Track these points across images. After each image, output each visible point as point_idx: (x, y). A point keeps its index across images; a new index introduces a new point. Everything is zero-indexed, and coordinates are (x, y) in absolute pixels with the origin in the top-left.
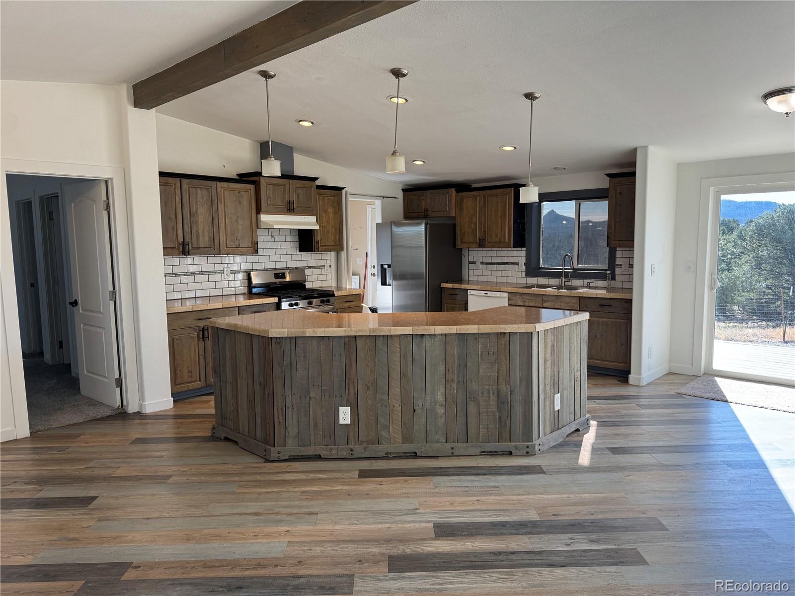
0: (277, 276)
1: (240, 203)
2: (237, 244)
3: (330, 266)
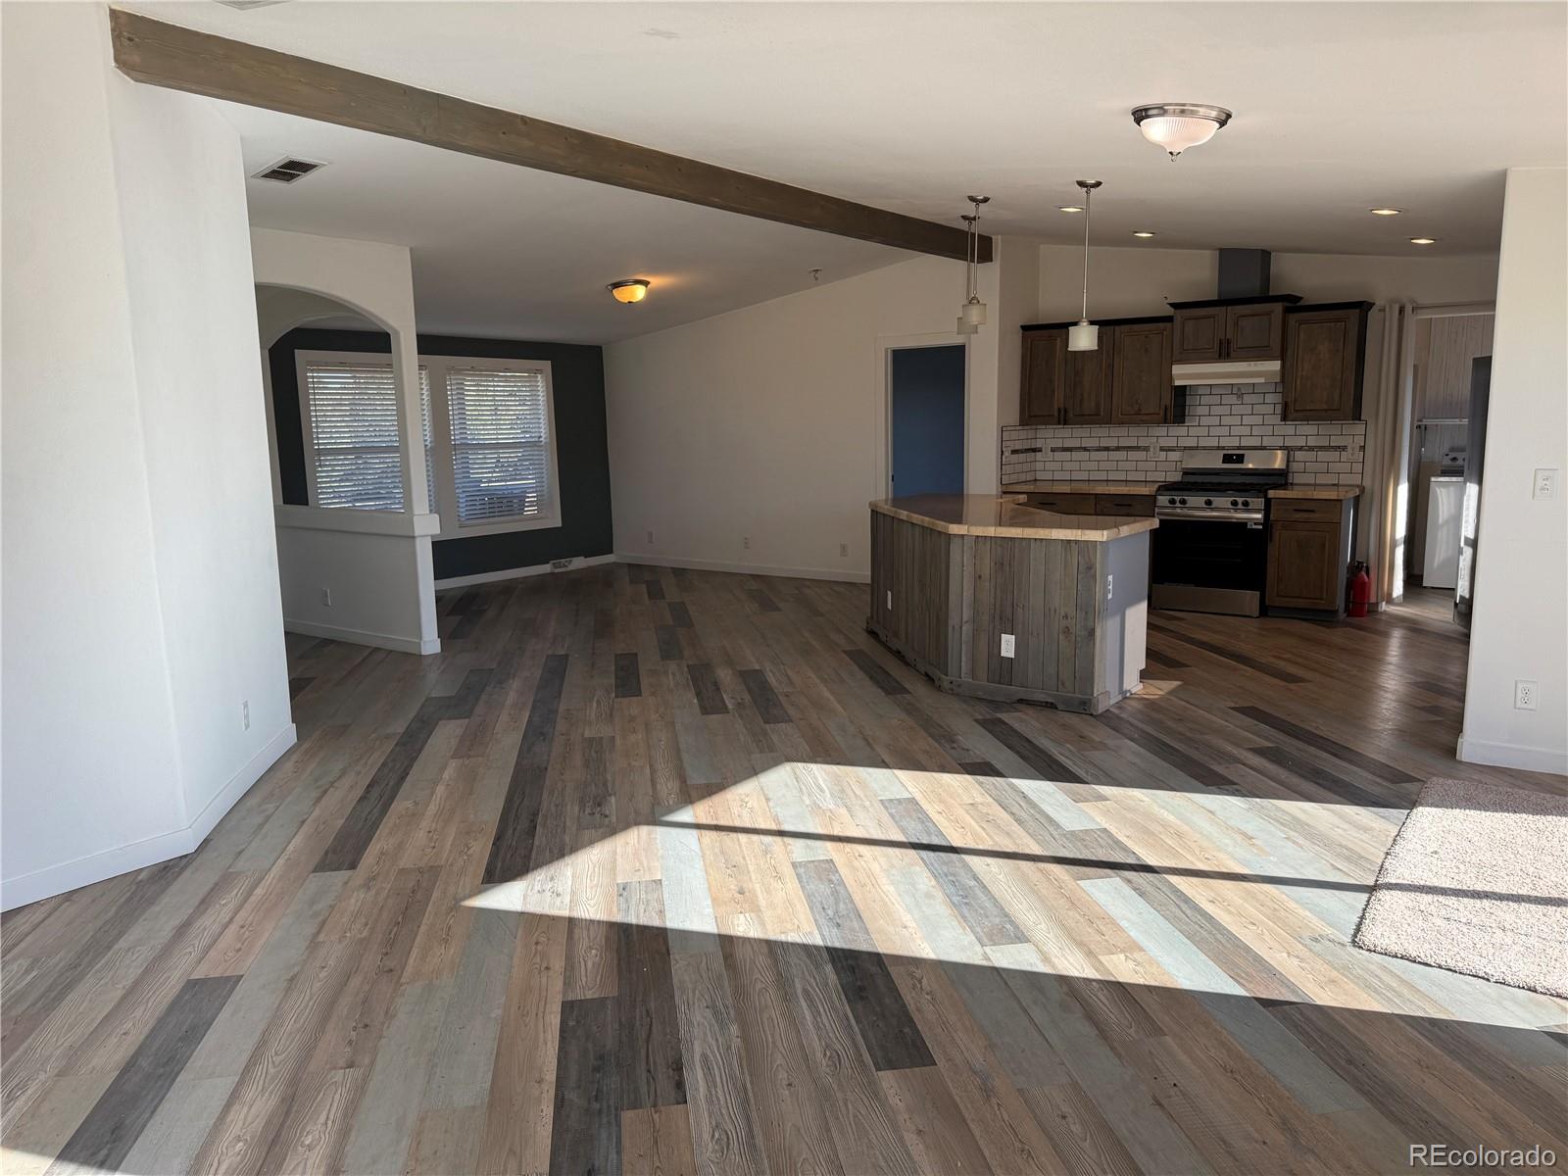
0: (1227, 459)
1: (1146, 350)
3: (1363, 448)
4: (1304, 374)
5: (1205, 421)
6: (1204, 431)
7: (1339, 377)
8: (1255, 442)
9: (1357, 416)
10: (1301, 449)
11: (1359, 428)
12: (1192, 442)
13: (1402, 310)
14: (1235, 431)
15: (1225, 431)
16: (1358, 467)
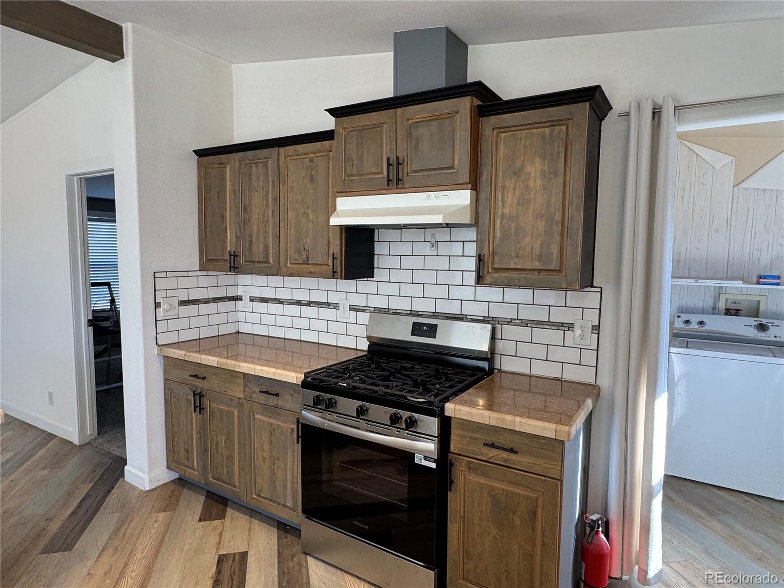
0: (417, 329)
1: (312, 179)
2: (304, 257)
3: (597, 329)
4: (507, 211)
5: (396, 276)
6: (393, 289)
7: (558, 217)
8: (453, 308)
9: (587, 281)
10: (510, 322)
11: (590, 298)
12: (381, 303)
13: (656, 113)
14: (431, 291)
15: (417, 291)
16: (589, 358)
